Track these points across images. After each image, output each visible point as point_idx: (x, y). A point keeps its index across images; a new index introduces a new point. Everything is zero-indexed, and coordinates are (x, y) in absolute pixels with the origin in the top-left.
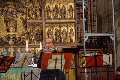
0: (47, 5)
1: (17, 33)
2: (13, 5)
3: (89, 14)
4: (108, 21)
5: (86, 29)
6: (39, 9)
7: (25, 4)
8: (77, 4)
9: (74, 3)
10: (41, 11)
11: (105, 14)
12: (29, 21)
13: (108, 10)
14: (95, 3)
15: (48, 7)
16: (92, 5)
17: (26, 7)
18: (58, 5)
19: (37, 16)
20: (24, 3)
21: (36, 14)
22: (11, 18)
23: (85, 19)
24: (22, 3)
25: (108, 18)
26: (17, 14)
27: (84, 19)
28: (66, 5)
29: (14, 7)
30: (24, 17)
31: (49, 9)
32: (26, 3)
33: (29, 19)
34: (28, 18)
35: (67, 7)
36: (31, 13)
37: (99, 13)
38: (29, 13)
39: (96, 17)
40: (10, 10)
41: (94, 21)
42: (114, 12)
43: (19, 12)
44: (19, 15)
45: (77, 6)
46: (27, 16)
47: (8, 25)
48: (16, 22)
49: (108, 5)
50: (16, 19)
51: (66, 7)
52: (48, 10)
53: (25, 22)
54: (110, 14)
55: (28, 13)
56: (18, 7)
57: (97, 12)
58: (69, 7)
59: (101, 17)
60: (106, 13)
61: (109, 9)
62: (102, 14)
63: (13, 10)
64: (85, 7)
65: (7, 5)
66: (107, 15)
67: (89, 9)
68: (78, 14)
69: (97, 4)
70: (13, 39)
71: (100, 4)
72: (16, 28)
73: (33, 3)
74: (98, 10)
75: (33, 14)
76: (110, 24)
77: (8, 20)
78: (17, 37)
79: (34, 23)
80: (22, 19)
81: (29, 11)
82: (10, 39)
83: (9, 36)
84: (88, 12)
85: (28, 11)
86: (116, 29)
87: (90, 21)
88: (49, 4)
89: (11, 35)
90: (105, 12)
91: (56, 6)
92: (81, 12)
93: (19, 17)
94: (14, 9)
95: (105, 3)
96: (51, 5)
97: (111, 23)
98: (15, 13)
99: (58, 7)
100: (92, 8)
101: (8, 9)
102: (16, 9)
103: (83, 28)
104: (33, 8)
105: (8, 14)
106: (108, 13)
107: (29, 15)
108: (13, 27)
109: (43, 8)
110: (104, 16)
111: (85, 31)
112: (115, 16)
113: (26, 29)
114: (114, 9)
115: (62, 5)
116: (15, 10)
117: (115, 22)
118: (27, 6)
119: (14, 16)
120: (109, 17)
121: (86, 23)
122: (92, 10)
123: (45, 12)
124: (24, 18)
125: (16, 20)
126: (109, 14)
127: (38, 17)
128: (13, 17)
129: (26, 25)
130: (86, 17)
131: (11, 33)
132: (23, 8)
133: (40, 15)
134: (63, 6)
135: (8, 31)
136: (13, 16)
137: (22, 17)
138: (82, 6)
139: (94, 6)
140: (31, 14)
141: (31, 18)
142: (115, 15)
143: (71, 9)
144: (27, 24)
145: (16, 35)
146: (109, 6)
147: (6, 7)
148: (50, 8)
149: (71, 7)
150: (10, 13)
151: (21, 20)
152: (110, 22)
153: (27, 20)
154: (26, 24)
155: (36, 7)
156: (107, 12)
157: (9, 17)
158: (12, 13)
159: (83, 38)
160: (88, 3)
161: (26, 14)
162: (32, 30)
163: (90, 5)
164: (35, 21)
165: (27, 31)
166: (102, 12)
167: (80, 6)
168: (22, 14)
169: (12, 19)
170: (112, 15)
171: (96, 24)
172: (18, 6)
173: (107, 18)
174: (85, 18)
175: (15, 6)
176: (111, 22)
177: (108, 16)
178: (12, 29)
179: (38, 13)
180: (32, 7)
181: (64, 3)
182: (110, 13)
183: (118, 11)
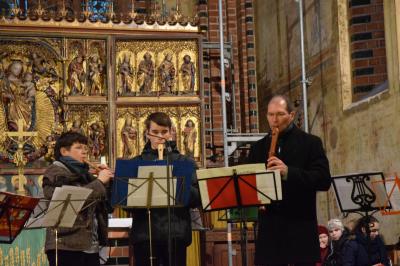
0: (120, 56)
1: (36, 134)
2: (25, 56)
3: (237, 81)
5: (230, 124)
6: (99, 67)
7: (59, 52)
8: (205, 54)
9: (198, 51)
10: (104, 73)
11: (281, 82)
12: (71, 99)
13: (289, 71)
14: (252, 52)
15: (124, 60)
16: (245, 57)
17: (62, 62)
18: (152, 54)
19: (94, 86)
20: (57, 49)
22: (20, 90)
23: (228, 95)
24: (51, 51)
26: (37, 78)
27: (225, 95)
28: (174, 56)
29: (27, 60)
30: (56, 87)
31: (126, 65)
32: (62, 49)
33: (70, 94)
34: (68, 90)
35: (177, 61)
36: (75, 76)
37: (264, 78)
38: (69, 76)
39: (255, 91)
40: (17, 67)
41: (250, 100)
42: (307, 77)
43: (41, 73)
44: (43, 82)
45: (205, 59)
46: (64, 86)
47: (12, 110)
48: (34, 102)
49: (288, 58)
50: (32, 93)
51: (174, 61)
52: (125, 69)
53: (58, 102)
54: (294, 82)
55: (67, 78)
56: (38, 61)
57: (258, 75)
58: (181, 62)
59: (270, 91)
60: (283, 78)
61: (292, 66)
62: (272, 81)
63: (25, 68)
64: (226, 61)
65: (7, 55)
66: (287, 84)
67: (237, 67)
68: (206, 80)
69: (258, 54)
70: (24, 149)
71: (266, 54)
72: (33, 119)
73: (81, 48)
74: (262, 68)
75: (80, 81)
77: (10, 96)
78: (37, 144)
79: (86, 105)
80: (50, 94)
81: (71, 71)
82: (16, 149)
83: (12, 142)
84: (233, 76)
85: (67, 73)
86: (311, 123)
87: (239, 101)
88: (127, 52)
89: (21, 137)
90: (281, 76)
91: (145, 57)
92: (215, 74)
93: (41, 88)
94: (28, 66)
95: (280, 51)
96: (133, 55)
97: (296, 105)
98: (29, 77)
99: (153, 60)
100: (245, 64)
101: (10, 66)
102: (34, 66)
103: (221, 118)
104: (81, 63)
105: (11, 78)
106: (289, 80)
107: (70, 83)
108: (26, 117)
109: (109, 64)
110: (278, 86)
111: (228, 127)
112: (307, 86)
113: (63, 122)
114: (306, 66)
115: (161, 57)
116: (30, 68)
117: (308, 105)
118: (64, 59)
119: (29, 84)
120: (292, 90)
121: (229, 105)
122: (245, 71)
123: (115, 74)
124: (57, 91)
125: (34, 97)
126: (292, 80)
127: (97, 88)
128: (25, 88)
129: (63, 111)
130: (228, 89)
131: (20, 134)
132: (52, 64)
133: (102, 82)
134: (166, 59)
135: (11, 127)
136: (24, 85)
137: (49, 88)
138: (219, 58)
139: (249, 59)
140: (77, 80)
141: (77, 91)
142: (310, 83)
143: (189, 65)
144: (66, 108)
145: (33, 138)
146: (291, 61)
147: (4, 61)
148: (129, 63)
149: (186, 60)
150: (16, 76)
151: (49, 96)
152: (295, 102)
153: (63, 96)
154: (62, 108)
155: (91, 59)
156: (285, 76)
157: (14, 88)
158: (21, 76)
159: (222, 147)
160: (234, 51)
161: (62, 79)
162: (78, 124)
163: (240, 56)
164: (87, 99)
165: (65, 126)
166: (271, 76)
167: (213, 58)
168: (51, 79)
169: (23, 95)
170: (302, 84)
171: (257, 110)
172: (38, 57)
174: (227, 91)
175: (31, 57)
176: (298, 102)
177: (289, 87)
178: (21, 123)
179: (96, 78)
180: (80, 60)
183: (315, 72)
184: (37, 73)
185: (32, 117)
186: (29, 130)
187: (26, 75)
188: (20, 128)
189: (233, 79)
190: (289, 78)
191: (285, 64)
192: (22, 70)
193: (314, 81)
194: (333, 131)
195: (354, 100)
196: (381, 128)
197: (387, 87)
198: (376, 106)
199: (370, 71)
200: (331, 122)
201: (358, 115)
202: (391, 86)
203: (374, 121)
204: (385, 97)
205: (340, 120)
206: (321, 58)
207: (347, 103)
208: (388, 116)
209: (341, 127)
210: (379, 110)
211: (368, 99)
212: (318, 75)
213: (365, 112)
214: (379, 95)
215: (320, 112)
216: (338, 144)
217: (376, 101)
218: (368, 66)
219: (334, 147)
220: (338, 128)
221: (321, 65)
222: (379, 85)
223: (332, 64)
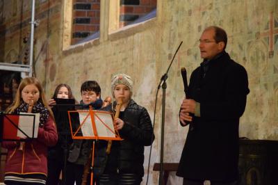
4: (21, 38)
11: (14, 20)
13: (22, 13)
25: (21, 31)
42: (35, 19)
54: (25, 22)
60: (16, 17)
61: (25, 9)
62: (7, 18)
66: (19, 22)
76: (23, 45)
86: (36, 58)
90: (14, 15)
97: (25, 42)
106: (21, 20)
110: (12, 24)
112: (35, 27)
114: (36, 10)
117: (35, 43)
120: (23, 29)
126: (23, 21)
142: (37, 24)
146: (24, 4)
152: (24, 39)
156: (18, 16)
166: (6, 15)
170: (31, 24)
173: (19, 31)
176: (26, 39)
177: (20, 26)
182: (25, 19)
183: (43, 16)
190: (21, 18)
193: (41, 23)
194: (53, 67)
195: (72, 43)
196: (91, 68)
197: (99, 36)
198: (89, 51)
199: (87, 21)
200: (52, 59)
201: (74, 56)
202: (102, 35)
203: (86, 63)
204: (96, 44)
205: (60, 58)
206: (49, 4)
207: (66, 45)
208: (97, 59)
209: (60, 65)
210: (90, 54)
211: (83, 44)
212: (45, 19)
213: (79, 54)
214: (91, 41)
215: (44, 50)
216: (55, 78)
217: (89, 46)
218: (86, 17)
219: (52, 80)
220: (57, 65)
221: (49, 10)
222: (92, 34)
223: (58, 11)
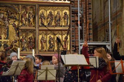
0: (41, 12)
1: (8, 40)
2: (5, 11)
3: (85, 22)
4: (105, 30)
5: (82, 38)
6: (32, 16)
7: (18, 10)
8: (72, 11)
9: (70, 10)
10: (34, 18)
11: (101, 22)
12: (22, 28)
13: (104, 19)
14: (91, 11)
15: (42, 14)
16: (88, 13)
17: (19, 14)
18: (53, 11)
19: (30, 23)
20: (17, 9)
21: (29, 21)
22: (3, 24)
23: (81, 27)
24: (15, 9)
25: (105, 27)
26: (10, 20)
27: (80, 27)
28: (61, 12)
29: (6, 13)
30: (16, 23)
31: (43, 15)
32: (19, 9)
33: (22, 26)
35: (62, 14)
36: (23, 19)
37: (95, 21)
38: (21, 19)
39: (91, 26)
40: (2, 15)
41: (89, 29)
42: (111, 21)
43: (11, 18)
44: (12, 21)
45: (72, 13)
46: (19, 22)
48: (8, 28)
49: (104, 13)
50: (7, 25)
51: (61, 14)
52: (42, 17)
53: (17, 28)
54: (106, 23)
55: (20, 20)
56: (10, 13)
57: (93, 20)
58: (63, 15)
59: (97, 26)
61: (106, 17)
62: (98, 22)
63: (5, 16)
64: (80, 14)
66: (103, 23)
67: (85, 16)
68: (73, 21)
69: (93, 12)
70: (4, 46)
71: (96, 12)
72: (8, 35)
73: (26, 9)
74: (94, 17)
76: (106, 33)
78: (9, 44)
79: (27, 30)
81: (22, 17)
82: (1, 46)
84: (83, 20)
85: (20, 18)
86: (112, 38)
87: (85, 29)
88: (43, 10)
89: (3, 41)
90: (101, 20)
91: (50, 12)
92: (76, 19)
93: (11, 23)
94: (6, 15)
95: (101, 11)
96: (45, 11)
97: (107, 31)
98: (6, 19)
99: (53, 13)
100: (88, 15)
102: (8, 15)
103: (78, 36)
104: (26, 14)
107: (22, 22)
108: (5, 34)
109: (36, 15)
110: (100, 24)
112: (111, 24)
113: (19, 36)
114: (111, 17)
115: (56, 12)
116: (7, 16)
117: (111, 31)
119: (6, 22)
120: (105, 26)
121: (81, 31)
122: (88, 18)
123: (38, 19)
124: (17, 24)
127: (32, 24)
128: (5, 23)
129: (19, 32)
130: (81, 25)
132: (15, 15)
133: (34, 21)
134: (58, 13)
136: (4, 22)
137: (14, 23)
138: (78, 13)
139: (89, 14)
140: (24, 21)
141: (24, 25)
143: (66, 16)
144: (20, 31)
145: (7, 42)
146: (105, 15)
149: (65, 14)
150: (1, 19)
151: (14, 26)
152: (106, 30)
153: (19, 26)
155: (30, 13)
157: (1, 23)
159: (78, 46)
160: (84, 11)
162: (24, 37)
163: (86, 13)
164: (28, 28)
165: (19, 38)
166: (98, 20)
167: (75, 13)
168: (15, 20)
169: (4, 26)
170: (109, 23)
171: (92, 33)
172: (10, 12)
173: (103, 27)
175: (7, 12)
176: (107, 30)
177: (104, 25)
178: (3, 36)
179: (31, 20)
180: (25, 13)
181: (59, 10)
183: (114, 19)
184: (10, 18)
185: (7, 34)
186: (6, 39)
187: (5, 18)
188: (3, 38)
189: (83, 21)
190: (104, 21)
191: (103, 15)
192: (4, 17)
193: (114, 22)
206: (116, 14)
212: (115, 20)
215: (115, 34)
219: (121, 47)
220: (122, 40)
221: (117, 16)
223: (121, 16)
